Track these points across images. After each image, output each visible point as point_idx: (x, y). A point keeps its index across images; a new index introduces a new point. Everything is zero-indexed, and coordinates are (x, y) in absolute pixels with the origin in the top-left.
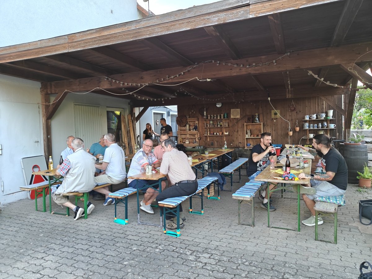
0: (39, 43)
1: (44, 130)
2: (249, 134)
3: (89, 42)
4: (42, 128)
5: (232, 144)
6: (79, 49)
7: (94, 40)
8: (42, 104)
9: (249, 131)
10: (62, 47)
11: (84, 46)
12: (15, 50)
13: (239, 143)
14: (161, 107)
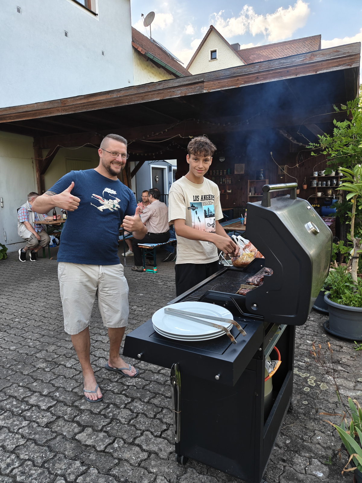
0: (36, 105)
1: (38, 185)
2: (253, 192)
3: (79, 107)
4: (36, 182)
5: (234, 204)
6: (70, 113)
7: (83, 105)
8: (35, 159)
9: (253, 189)
10: (56, 110)
11: (75, 110)
12: (14, 111)
13: (243, 202)
14: (160, 161)
